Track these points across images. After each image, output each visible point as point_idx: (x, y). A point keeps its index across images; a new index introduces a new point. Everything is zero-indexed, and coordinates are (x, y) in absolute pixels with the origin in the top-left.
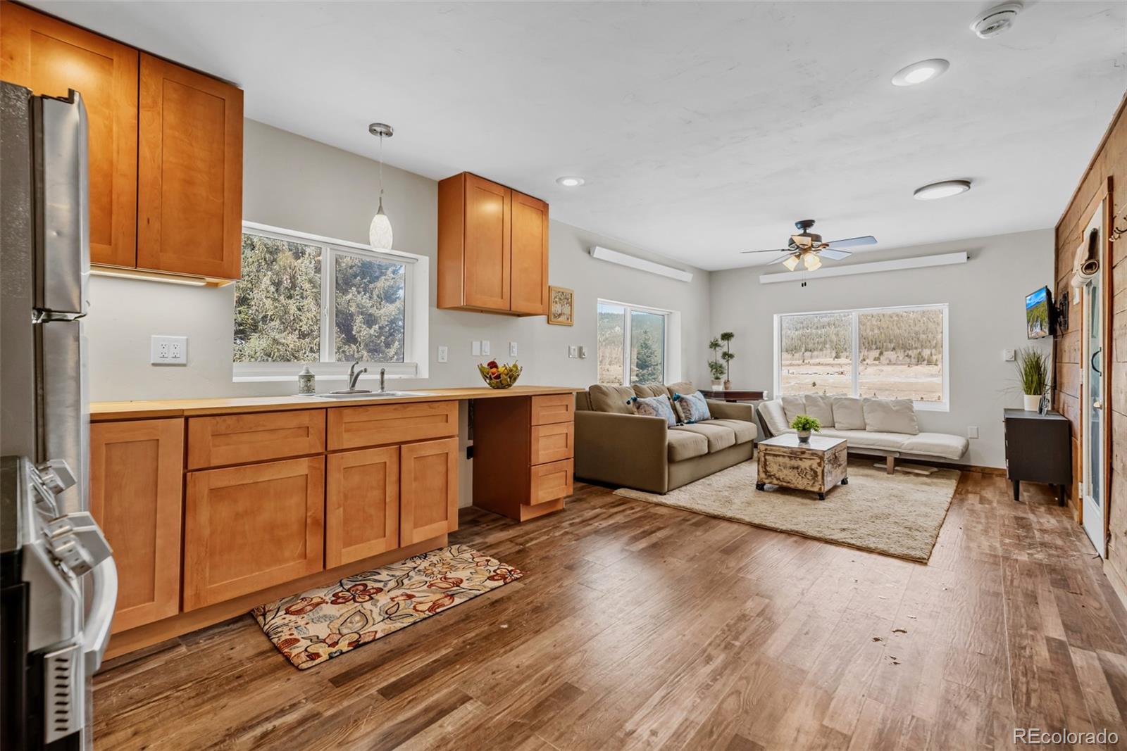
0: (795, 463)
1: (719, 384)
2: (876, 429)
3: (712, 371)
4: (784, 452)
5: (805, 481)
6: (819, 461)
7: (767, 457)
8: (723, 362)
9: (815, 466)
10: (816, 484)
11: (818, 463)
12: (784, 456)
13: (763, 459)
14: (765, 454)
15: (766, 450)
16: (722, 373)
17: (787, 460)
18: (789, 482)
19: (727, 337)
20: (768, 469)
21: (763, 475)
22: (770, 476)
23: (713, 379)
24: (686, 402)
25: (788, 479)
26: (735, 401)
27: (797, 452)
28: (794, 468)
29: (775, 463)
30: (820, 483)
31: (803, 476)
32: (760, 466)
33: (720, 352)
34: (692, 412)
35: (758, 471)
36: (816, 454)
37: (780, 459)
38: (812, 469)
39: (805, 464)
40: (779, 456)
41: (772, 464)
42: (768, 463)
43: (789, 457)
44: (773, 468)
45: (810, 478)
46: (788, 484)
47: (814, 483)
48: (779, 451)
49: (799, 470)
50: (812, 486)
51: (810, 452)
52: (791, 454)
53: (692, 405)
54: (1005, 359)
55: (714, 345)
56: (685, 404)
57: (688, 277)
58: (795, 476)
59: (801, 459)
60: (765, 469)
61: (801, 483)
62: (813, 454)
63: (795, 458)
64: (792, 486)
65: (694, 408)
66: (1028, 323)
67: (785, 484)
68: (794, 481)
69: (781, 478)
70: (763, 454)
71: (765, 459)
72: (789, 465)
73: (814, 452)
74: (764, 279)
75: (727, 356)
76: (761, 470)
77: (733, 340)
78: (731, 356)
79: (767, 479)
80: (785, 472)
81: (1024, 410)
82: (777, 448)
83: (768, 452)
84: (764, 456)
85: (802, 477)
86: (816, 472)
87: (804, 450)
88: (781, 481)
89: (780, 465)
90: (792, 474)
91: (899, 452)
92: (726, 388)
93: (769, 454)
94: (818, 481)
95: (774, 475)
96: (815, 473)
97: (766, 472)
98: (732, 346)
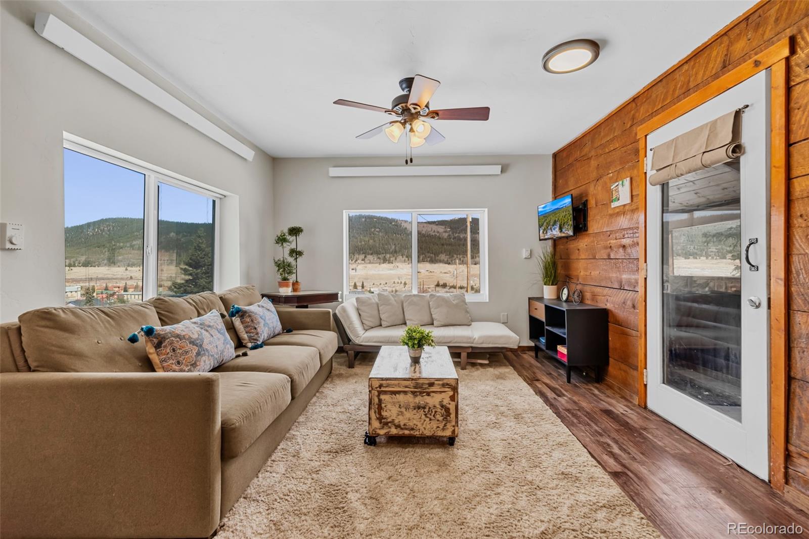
0: (419, 400)
1: (287, 286)
2: (443, 323)
3: (279, 270)
4: (406, 387)
5: (434, 424)
6: (451, 393)
7: (383, 397)
8: (291, 260)
9: (446, 401)
10: (449, 425)
11: (450, 397)
12: (405, 393)
13: (376, 400)
14: (380, 393)
15: (380, 386)
16: (290, 273)
17: (409, 398)
18: (413, 429)
19: (295, 231)
20: (384, 414)
21: (376, 424)
22: (386, 424)
23: (280, 280)
24: (250, 316)
25: (411, 424)
26: (306, 307)
27: (423, 384)
28: (419, 408)
29: (394, 404)
30: (454, 423)
31: (432, 417)
32: (372, 411)
33: (288, 247)
34: (259, 330)
35: (370, 419)
36: (447, 384)
37: (401, 398)
38: (442, 406)
39: (434, 400)
40: (399, 392)
41: (389, 406)
42: (383, 405)
43: (413, 393)
44: (391, 412)
45: (441, 419)
46: (412, 432)
47: (445, 425)
48: (399, 385)
49: (426, 410)
50: (443, 429)
51: (441, 382)
52: (415, 387)
53: (260, 320)
54: (524, 257)
55: (281, 240)
56: (248, 320)
57: (249, 154)
58: (420, 418)
59: (428, 394)
60: (380, 414)
61: (427, 428)
62: (443, 385)
63: (421, 393)
64: (417, 433)
65: (262, 325)
66: (540, 226)
67: (407, 432)
68: (420, 426)
69: (402, 424)
70: (376, 393)
71: (380, 400)
72: (412, 405)
73: (445, 382)
74: (334, 172)
75: (295, 253)
76: (373, 416)
77: (302, 236)
78: (300, 253)
79: (382, 428)
80: (408, 414)
81: (543, 297)
82: (396, 382)
83: (383, 389)
84: (378, 396)
85: (430, 420)
86: (449, 409)
87: (432, 381)
88: (402, 429)
89: (400, 407)
90: (417, 416)
91: (472, 347)
92: (294, 290)
93: (385, 392)
94: (450, 422)
95: (393, 422)
96: (447, 410)
97: (380, 418)
98: (301, 242)
